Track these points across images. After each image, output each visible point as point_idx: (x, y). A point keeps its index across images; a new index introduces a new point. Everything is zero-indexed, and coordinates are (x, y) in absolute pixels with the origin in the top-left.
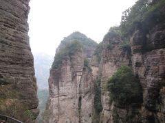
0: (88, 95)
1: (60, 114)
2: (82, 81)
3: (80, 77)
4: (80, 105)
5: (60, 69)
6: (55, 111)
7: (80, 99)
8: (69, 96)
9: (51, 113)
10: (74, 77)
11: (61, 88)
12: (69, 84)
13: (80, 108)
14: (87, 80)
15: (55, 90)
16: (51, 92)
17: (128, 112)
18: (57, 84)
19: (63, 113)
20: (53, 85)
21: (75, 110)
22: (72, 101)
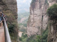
0: (46, 15)
1: (34, 22)
2: (44, 9)
3: (43, 7)
4: (42, 19)
5: (35, 4)
6: (32, 21)
7: (43, 16)
8: (38, 15)
9: (30, 21)
10: (40, 7)
11: (35, 11)
12: (38, 10)
13: (42, 20)
14: (46, 9)
15: (32, 12)
16: (31, 13)
17: (54, 22)
18: (33, 10)
19: (35, 22)
20: (31, 10)
21: (40, 21)
22: (39, 17)
